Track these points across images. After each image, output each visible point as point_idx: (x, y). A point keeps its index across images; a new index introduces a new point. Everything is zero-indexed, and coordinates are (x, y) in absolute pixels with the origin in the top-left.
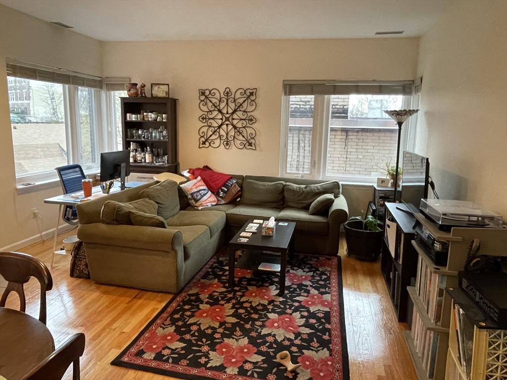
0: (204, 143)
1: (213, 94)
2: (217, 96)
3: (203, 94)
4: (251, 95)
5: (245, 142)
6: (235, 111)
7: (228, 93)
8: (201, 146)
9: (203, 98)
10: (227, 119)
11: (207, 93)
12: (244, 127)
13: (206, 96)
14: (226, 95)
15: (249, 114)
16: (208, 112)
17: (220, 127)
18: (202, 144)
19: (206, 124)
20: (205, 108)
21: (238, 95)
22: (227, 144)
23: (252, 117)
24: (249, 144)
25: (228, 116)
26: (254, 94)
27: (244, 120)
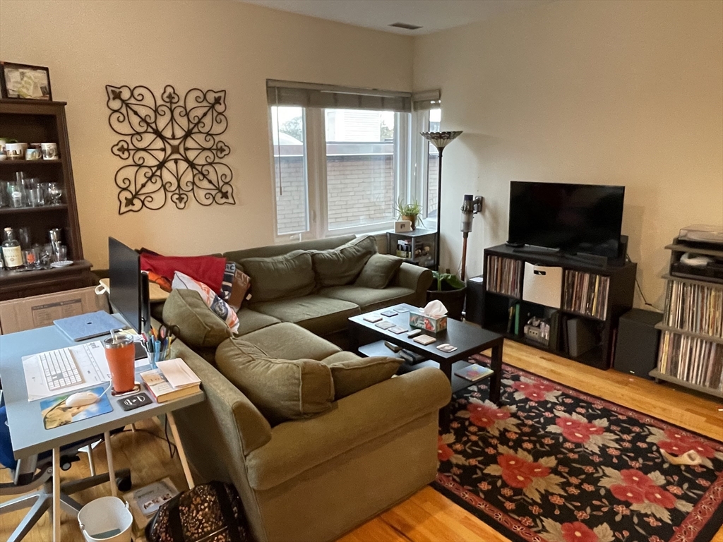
0: (130, 202)
1: (140, 98)
2: (149, 100)
3: (117, 96)
4: (215, 103)
5: (214, 193)
6: (188, 134)
7: (170, 96)
8: (123, 209)
9: (116, 104)
10: (175, 150)
11: (126, 94)
12: (210, 164)
13: (123, 101)
14: (167, 100)
15: (217, 138)
16: (133, 135)
17: (161, 165)
18: (127, 205)
19: (130, 161)
20: (124, 128)
21: (191, 103)
22: (180, 199)
23: (223, 145)
24: (223, 194)
25: (175, 143)
26: (222, 101)
27: (210, 149)
